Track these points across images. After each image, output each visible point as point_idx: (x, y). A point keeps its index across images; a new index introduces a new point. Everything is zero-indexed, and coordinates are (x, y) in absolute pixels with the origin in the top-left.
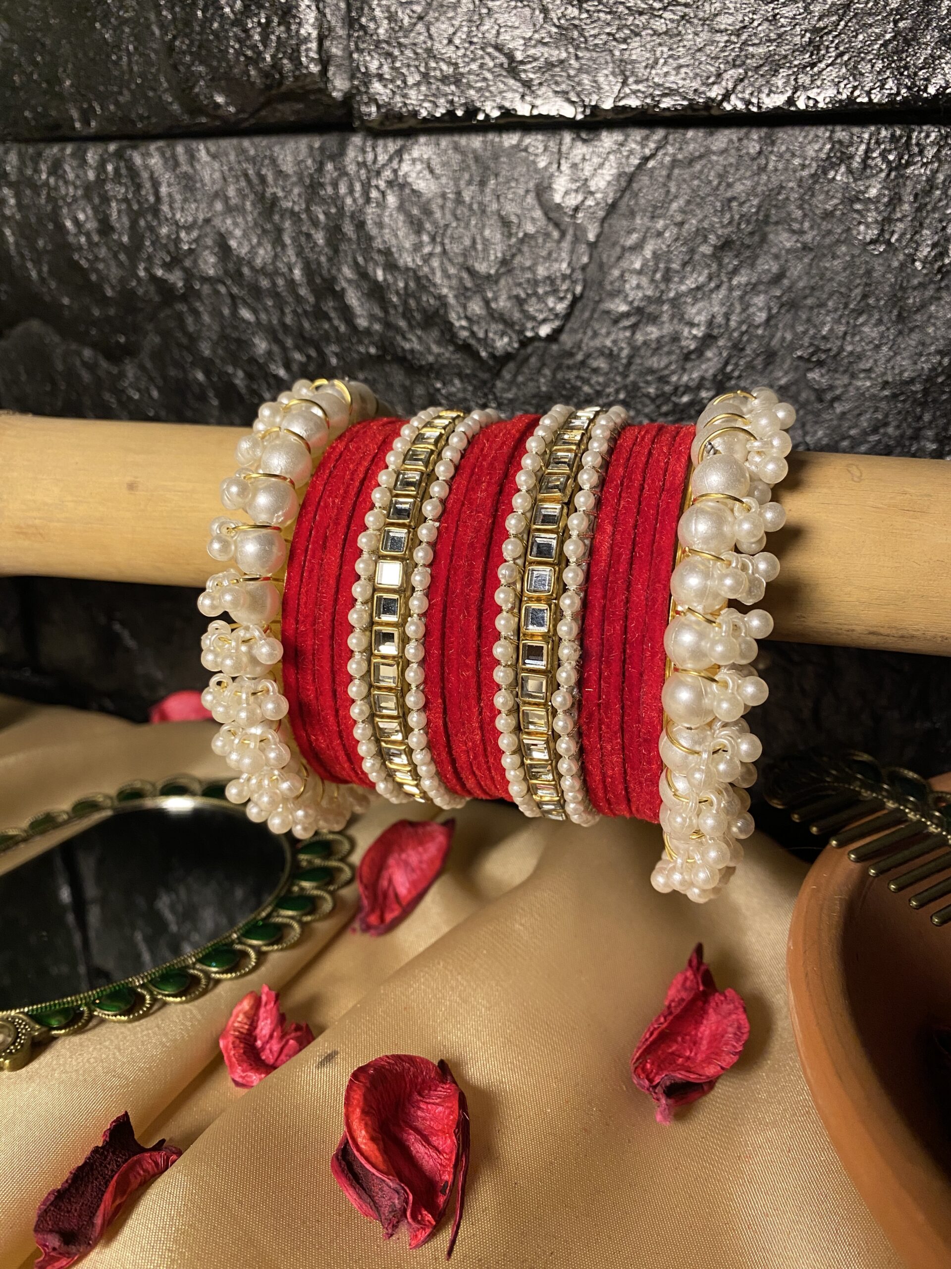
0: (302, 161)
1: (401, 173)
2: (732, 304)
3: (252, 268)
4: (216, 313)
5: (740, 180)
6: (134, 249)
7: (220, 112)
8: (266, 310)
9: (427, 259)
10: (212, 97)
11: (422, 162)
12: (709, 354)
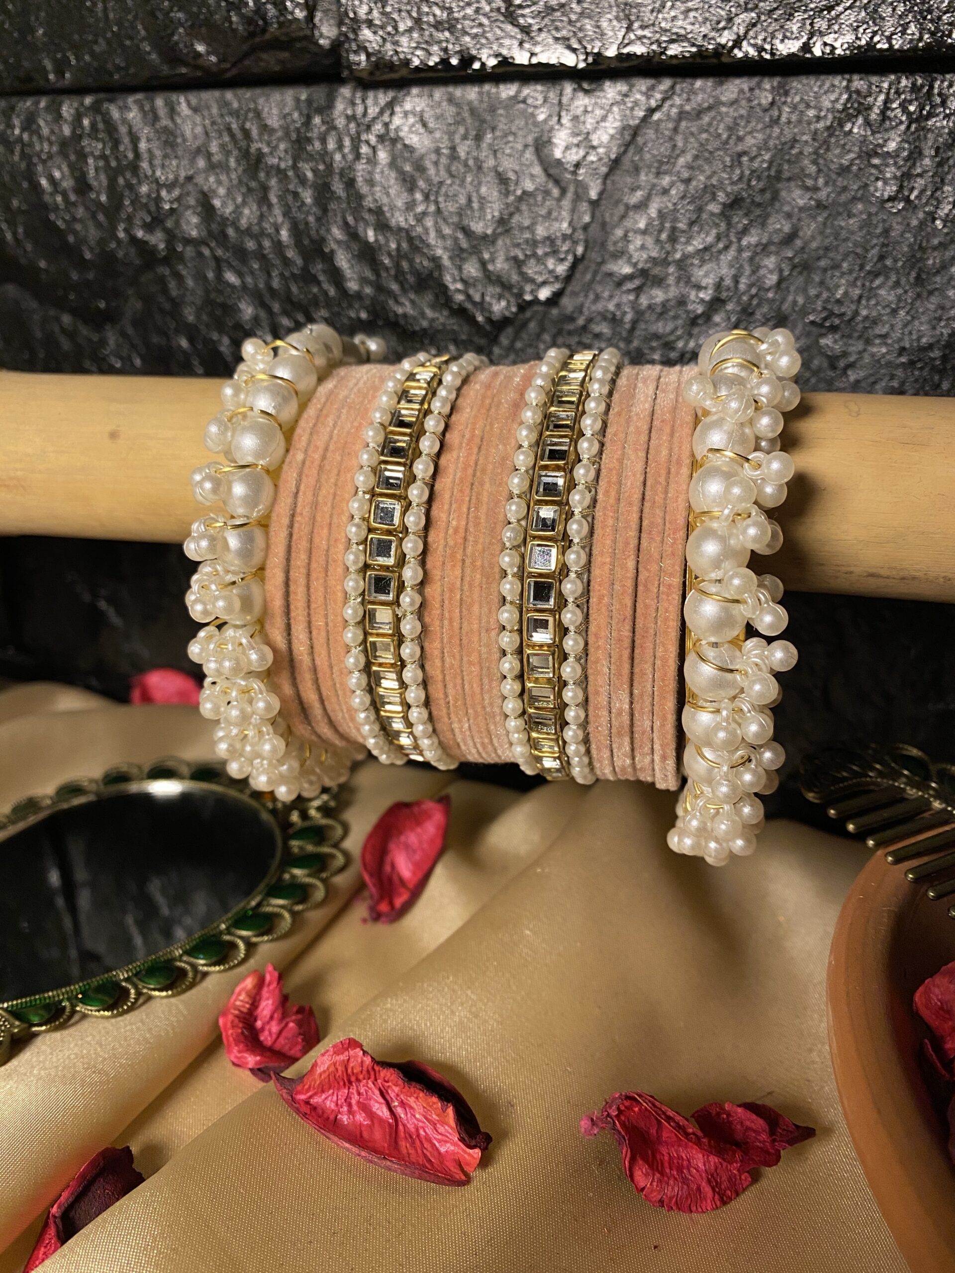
0: (288, 114)
1: (392, 127)
2: (741, 266)
3: (237, 229)
4: (200, 277)
5: (750, 133)
6: (113, 210)
7: (200, 62)
8: (252, 273)
9: (420, 218)
10: (192, 45)
11: (415, 115)
12: (717, 318)
